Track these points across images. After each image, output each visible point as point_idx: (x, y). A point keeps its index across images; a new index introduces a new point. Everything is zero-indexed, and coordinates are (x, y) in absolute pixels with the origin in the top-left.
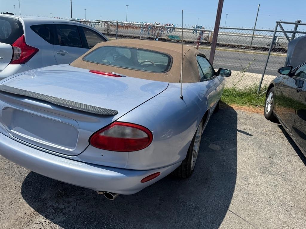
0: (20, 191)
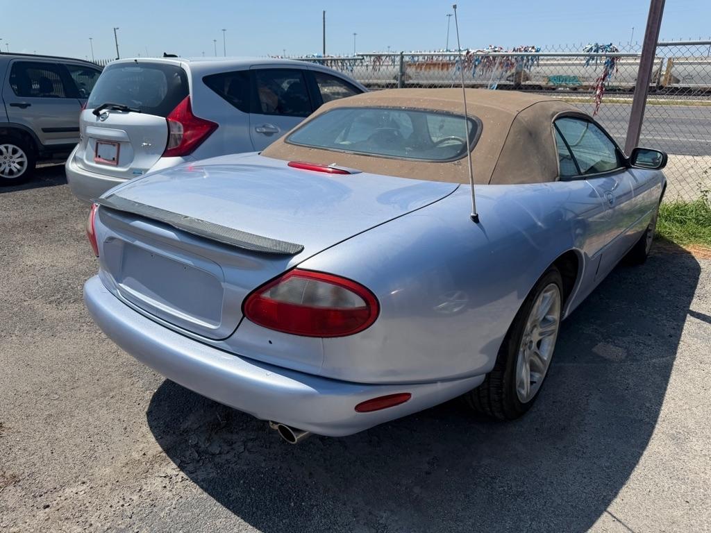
0: (146, 410)
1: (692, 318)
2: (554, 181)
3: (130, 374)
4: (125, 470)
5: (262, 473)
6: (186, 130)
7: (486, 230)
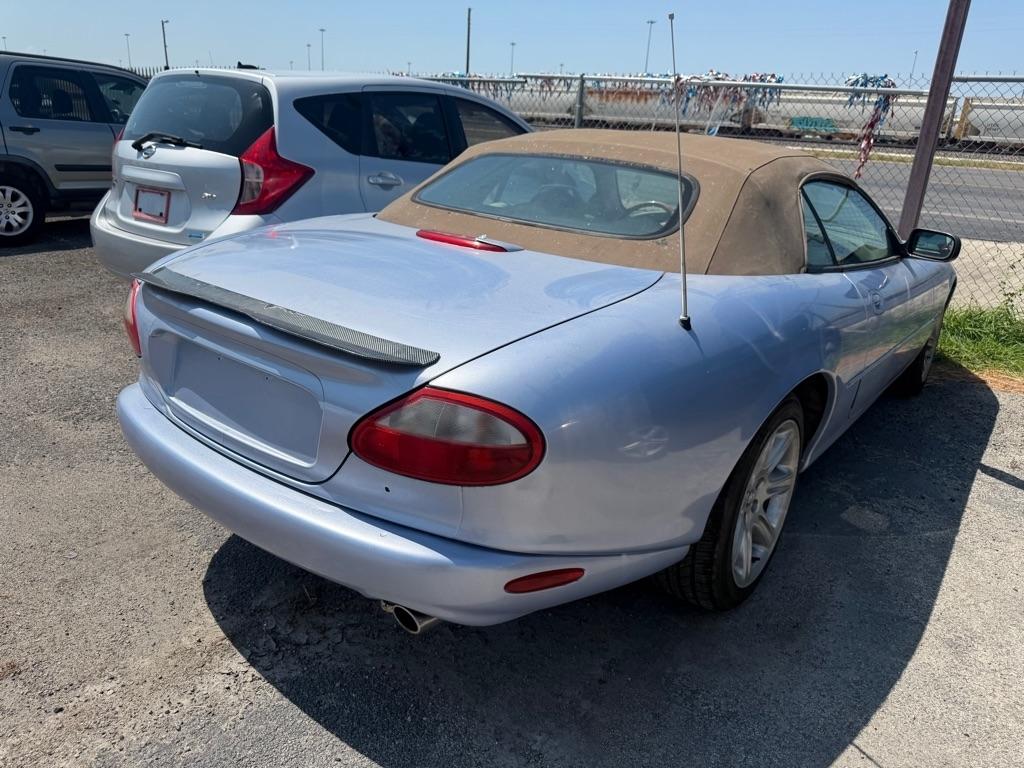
1: (984, 476)
2: (799, 273)
3: (181, 526)
4: (171, 662)
5: (367, 674)
6: (267, 177)
7: (700, 340)
